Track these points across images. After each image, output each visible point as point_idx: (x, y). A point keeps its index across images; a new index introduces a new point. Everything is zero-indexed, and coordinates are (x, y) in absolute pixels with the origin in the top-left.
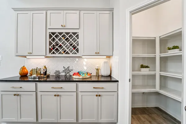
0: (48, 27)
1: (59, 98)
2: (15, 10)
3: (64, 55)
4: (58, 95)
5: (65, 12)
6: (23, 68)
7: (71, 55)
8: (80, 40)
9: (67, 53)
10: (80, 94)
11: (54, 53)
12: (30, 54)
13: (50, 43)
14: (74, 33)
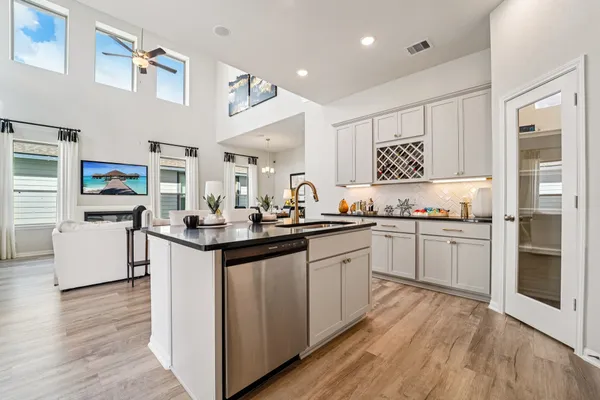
0: (376, 141)
1: (390, 240)
2: (335, 126)
3: (400, 180)
4: (390, 237)
5: (400, 113)
6: (343, 202)
7: (411, 180)
8: (426, 154)
9: (405, 177)
10: (421, 238)
11: (383, 178)
12: (353, 182)
13: (379, 164)
14: (416, 144)
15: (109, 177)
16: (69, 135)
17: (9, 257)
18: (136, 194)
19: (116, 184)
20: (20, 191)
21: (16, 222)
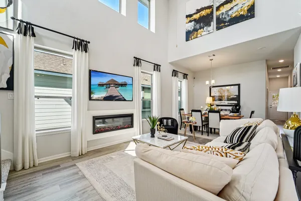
15: (108, 85)
16: (81, 45)
17: (32, 165)
18: (125, 100)
19: (113, 91)
20: (38, 97)
21: (37, 127)
